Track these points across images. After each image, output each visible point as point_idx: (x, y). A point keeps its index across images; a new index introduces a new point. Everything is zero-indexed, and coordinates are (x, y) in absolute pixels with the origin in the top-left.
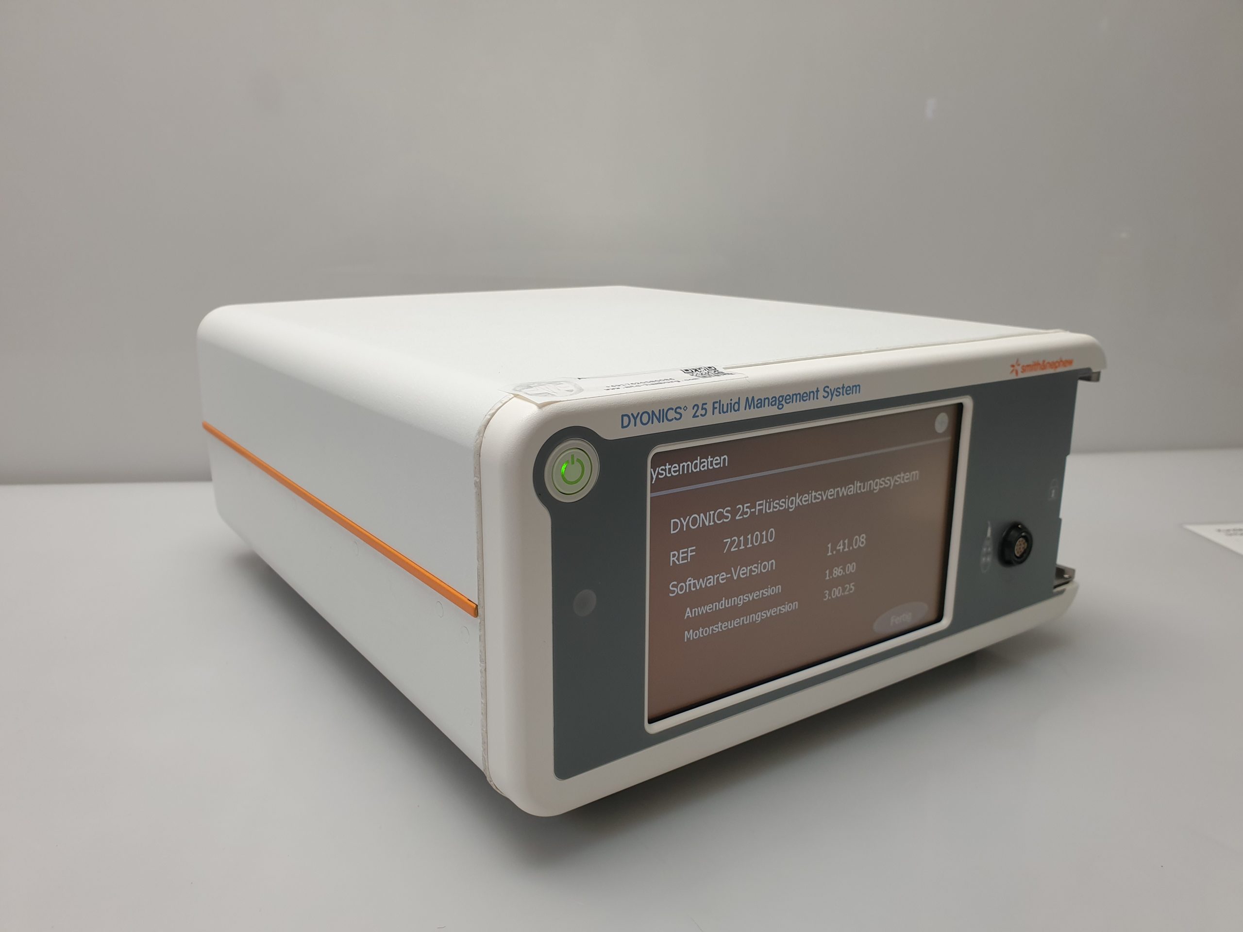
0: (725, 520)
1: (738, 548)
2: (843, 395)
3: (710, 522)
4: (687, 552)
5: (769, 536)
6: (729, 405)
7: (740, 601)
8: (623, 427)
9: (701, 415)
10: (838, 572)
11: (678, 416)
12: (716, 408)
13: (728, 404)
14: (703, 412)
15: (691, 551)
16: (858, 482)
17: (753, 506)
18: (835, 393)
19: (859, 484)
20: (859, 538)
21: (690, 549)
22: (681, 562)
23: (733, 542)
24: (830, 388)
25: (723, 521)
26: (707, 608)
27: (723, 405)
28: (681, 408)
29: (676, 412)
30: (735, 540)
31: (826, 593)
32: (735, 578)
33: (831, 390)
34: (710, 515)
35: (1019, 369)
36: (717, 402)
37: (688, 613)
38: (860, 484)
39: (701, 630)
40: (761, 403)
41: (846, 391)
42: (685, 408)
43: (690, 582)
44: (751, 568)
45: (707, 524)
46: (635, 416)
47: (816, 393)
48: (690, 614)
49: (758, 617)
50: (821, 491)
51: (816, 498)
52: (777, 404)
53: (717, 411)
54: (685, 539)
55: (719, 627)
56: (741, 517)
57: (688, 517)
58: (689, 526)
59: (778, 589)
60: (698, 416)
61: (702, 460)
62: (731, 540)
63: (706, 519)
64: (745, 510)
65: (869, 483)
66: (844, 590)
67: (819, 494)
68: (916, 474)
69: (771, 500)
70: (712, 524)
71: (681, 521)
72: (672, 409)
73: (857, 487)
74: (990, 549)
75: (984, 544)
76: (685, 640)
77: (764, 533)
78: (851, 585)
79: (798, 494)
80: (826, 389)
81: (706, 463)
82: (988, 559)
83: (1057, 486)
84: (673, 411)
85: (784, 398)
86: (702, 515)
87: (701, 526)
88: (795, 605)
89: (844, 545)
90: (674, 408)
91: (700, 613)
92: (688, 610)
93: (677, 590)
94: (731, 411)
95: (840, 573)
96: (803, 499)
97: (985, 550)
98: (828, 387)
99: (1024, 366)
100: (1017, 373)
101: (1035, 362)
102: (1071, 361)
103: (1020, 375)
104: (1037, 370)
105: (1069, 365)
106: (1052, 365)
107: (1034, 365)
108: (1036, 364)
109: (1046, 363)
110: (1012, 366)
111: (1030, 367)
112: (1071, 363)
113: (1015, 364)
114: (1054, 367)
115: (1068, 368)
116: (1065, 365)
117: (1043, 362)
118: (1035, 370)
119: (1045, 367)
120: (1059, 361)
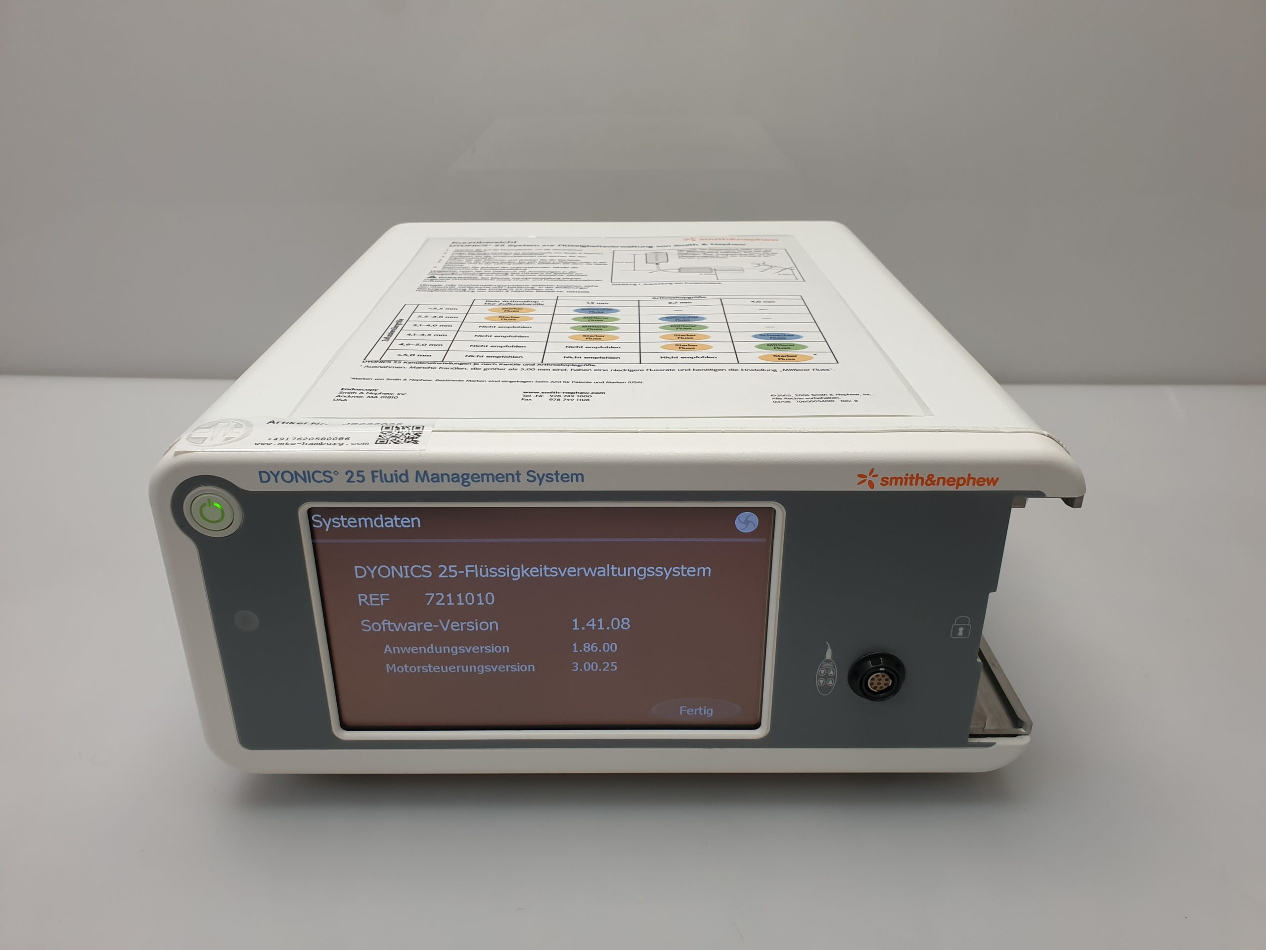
0: (424, 576)
1: (446, 604)
2: (557, 481)
3: (404, 574)
4: (379, 597)
5: (489, 599)
6: (394, 476)
7: (455, 651)
8: (262, 481)
9: (358, 481)
10: (589, 647)
11: (328, 479)
12: (377, 477)
13: (391, 474)
14: (360, 479)
15: (384, 597)
16: (613, 566)
17: (461, 568)
18: (545, 478)
19: (613, 568)
20: (620, 620)
21: (382, 595)
22: (372, 604)
23: (437, 598)
24: (536, 473)
25: (422, 577)
26: (412, 650)
27: (385, 475)
28: (330, 472)
29: (324, 474)
30: (440, 596)
31: (575, 665)
32: (445, 629)
33: (538, 474)
34: (404, 569)
35: (877, 482)
36: (377, 471)
37: (388, 649)
38: (616, 568)
39: (406, 666)
40: (437, 478)
41: (562, 478)
42: (336, 473)
43: (386, 623)
44: (466, 624)
45: (401, 576)
46: (275, 473)
47: (516, 477)
48: (390, 650)
49: (481, 669)
50: (558, 567)
51: (549, 573)
52: (461, 481)
53: (378, 480)
54: (373, 585)
55: (428, 669)
56: (446, 576)
57: (376, 567)
58: (377, 572)
59: (505, 649)
60: (354, 482)
61: (386, 519)
62: (435, 595)
63: (399, 572)
64: (451, 571)
65: (629, 569)
66: (602, 666)
67: (553, 570)
68: (707, 571)
69: (486, 566)
70: (407, 576)
71: (367, 569)
72: (319, 472)
73: (611, 570)
74: (831, 672)
75: (821, 665)
76: (388, 671)
77: (480, 595)
78: (612, 663)
79: (522, 566)
80: (531, 473)
81: (392, 522)
82: (830, 682)
83: (969, 624)
84: (322, 474)
85: (470, 476)
86: (393, 567)
87: (393, 577)
88: (531, 668)
89: (597, 623)
90: (322, 472)
91: (403, 652)
92: (387, 646)
93: (371, 628)
94: (397, 481)
95: (594, 649)
96: (531, 572)
97: (823, 672)
98: (534, 472)
99: (888, 478)
100: (871, 484)
101: (912, 475)
102: (995, 479)
103: (878, 488)
104: (916, 484)
105: (989, 485)
106: (951, 481)
107: (909, 478)
108: (914, 478)
109: (935, 478)
110: (860, 476)
111: (899, 481)
112: (994, 482)
113: (867, 474)
114: (954, 484)
115: (986, 488)
116: (980, 483)
117: (930, 477)
118: (911, 484)
119: (933, 483)
120: (966, 477)
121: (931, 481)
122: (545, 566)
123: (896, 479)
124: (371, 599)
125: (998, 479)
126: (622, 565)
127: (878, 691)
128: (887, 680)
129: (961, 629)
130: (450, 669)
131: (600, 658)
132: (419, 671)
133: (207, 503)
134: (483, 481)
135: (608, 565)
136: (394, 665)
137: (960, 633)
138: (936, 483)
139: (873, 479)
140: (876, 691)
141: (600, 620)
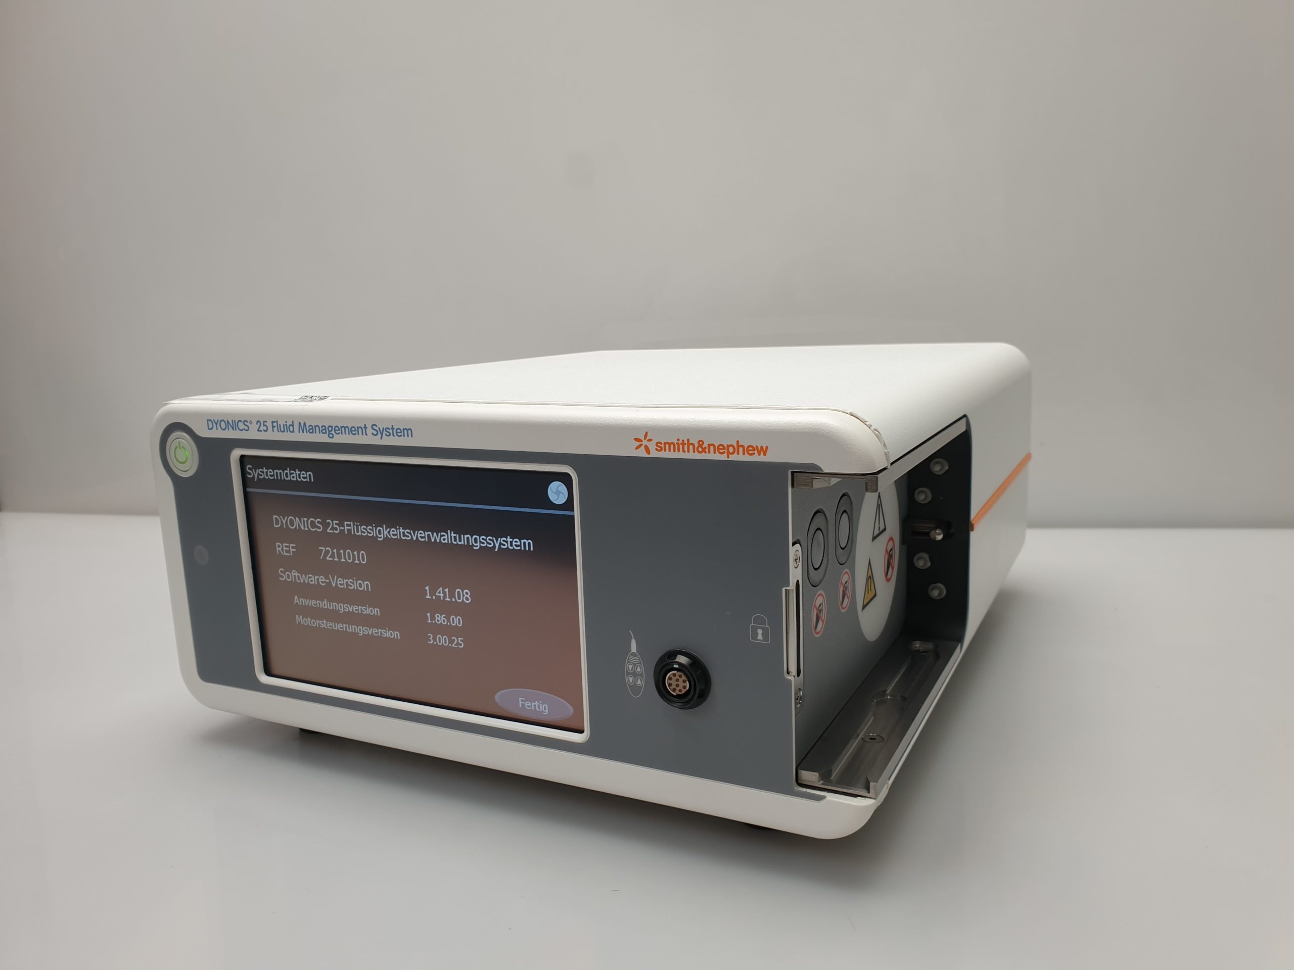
1: (334, 559)
2: (394, 436)
3: (305, 527)
4: (289, 547)
5: (362, 557)
6: (285, 426)
7: (343, 608)
8: (209, 429)
9: (264, 430)
10: (440, 619)
11: (246, 428)
12: (275, 427)
13: (284, 425)
14: (266, 428)
15: (293, 547)
16: (452, 532)
17: (342, 525)
18: (385, 432)
19: (453, 535)
20: (463, 592)
21: (291, 545)
22: (285, 554)
23: (327, 553)
24: (378, 426)
25: (316, 530)
26: (312, 603)
27: (280, 425)
28: (247, 422)
29: (244, 424)
30: (329, 551)
31: (430, 636)
32: (334, 585)
33: (379, 428)
34: (304, 521)
35: (652, 446)
36: (275, 422)
38: (455, 535)
39: (309, 619)
40: (312, 430)
41: (397, 432)
42: (251, 423)
43: (295, 574)
44: (348, 582)
45: (302, 528)
46: (216, 421)
47: (364, 429)
48: (298, 601)
49: (362, 631)
50: (410, 530)
51: (404, 535)
52: (327, 433)
53: (275, 429)
54: (285, 535)
55: (325, 624)
56: (332, 531)
57: (286, 517)
58: (287, 523)
59: (376, 611)
60: (261, 431)
61: (291, 472)
62: (325, 549)
63: (301, 523)
64: (335, 526)
65: (466, 536)
66: (451, 642)
67: (407, 532)
68: (529, 543)
69: (358, 524)
70: (306, 529)
71: (281, 519)
72: (241, 421)
73: (451, 537)
74: (639, 670)
75: (628, 659)
76: (297, 622)
77: (355, 553)
78: (460, 639)
79: (384, 526)
80: (374, 427)
81: (294, 475)
82: (639, 682)
83: (767, 626)
84: (242, 423)
85: (333, 428)
86: (297, 519)
87: (298, 528)
88: (396, 635)
89: (444, 593)
90: (243, 421)
91: (307, 605)
92: (296, 597)
93: (285, 577)
94: (287, 432)
95: (444, 621)
96: (391, 533)
97: (630, 667)
98: (376, 426)
99: (661, 443)
100: (647, 450)
101: (683, 441)
102: (764, 448)
103: (654, 454)
104: (689, 452)
105: (759, 455)
106: (721, 449)
107: (681, 444)
108: (685, 444)
109: (705, 445)
110: (637, 440)
111: (672, 446)
112: (763, 451)
113: (643, 438)
114: (724, 453)
115: (756, 458)
116: (751, 452)
117: (701, 442)
118: (684, 451)
119: (704, 451)
120: (735, 446)
121: (702, 448)
122: (401, 528)
123: (670, 444)
124: (285, 549)
125: (767, 447)
126: (460, 532)
127: (677, 695)
128: (684, 681)
129: (760, 631)
130: (339, 626)
131: (449, 631)
132: (318, 626)
133: (178, 446)
134: (342, 434)
135: (449, 531)
136: (301, 617)
137: (760, 637)
138: (707, 450)
139: (649, 444)
140: (675, 694)
141: (447, 590)
